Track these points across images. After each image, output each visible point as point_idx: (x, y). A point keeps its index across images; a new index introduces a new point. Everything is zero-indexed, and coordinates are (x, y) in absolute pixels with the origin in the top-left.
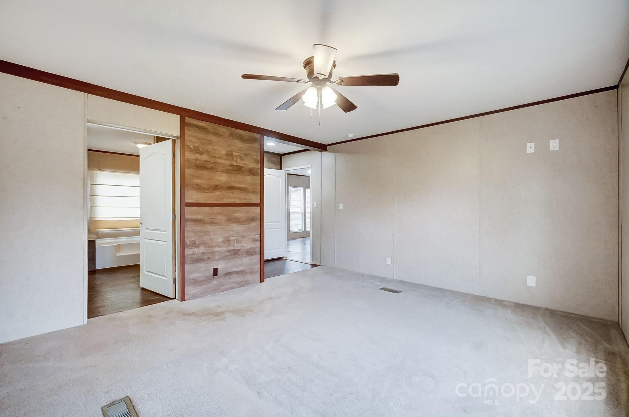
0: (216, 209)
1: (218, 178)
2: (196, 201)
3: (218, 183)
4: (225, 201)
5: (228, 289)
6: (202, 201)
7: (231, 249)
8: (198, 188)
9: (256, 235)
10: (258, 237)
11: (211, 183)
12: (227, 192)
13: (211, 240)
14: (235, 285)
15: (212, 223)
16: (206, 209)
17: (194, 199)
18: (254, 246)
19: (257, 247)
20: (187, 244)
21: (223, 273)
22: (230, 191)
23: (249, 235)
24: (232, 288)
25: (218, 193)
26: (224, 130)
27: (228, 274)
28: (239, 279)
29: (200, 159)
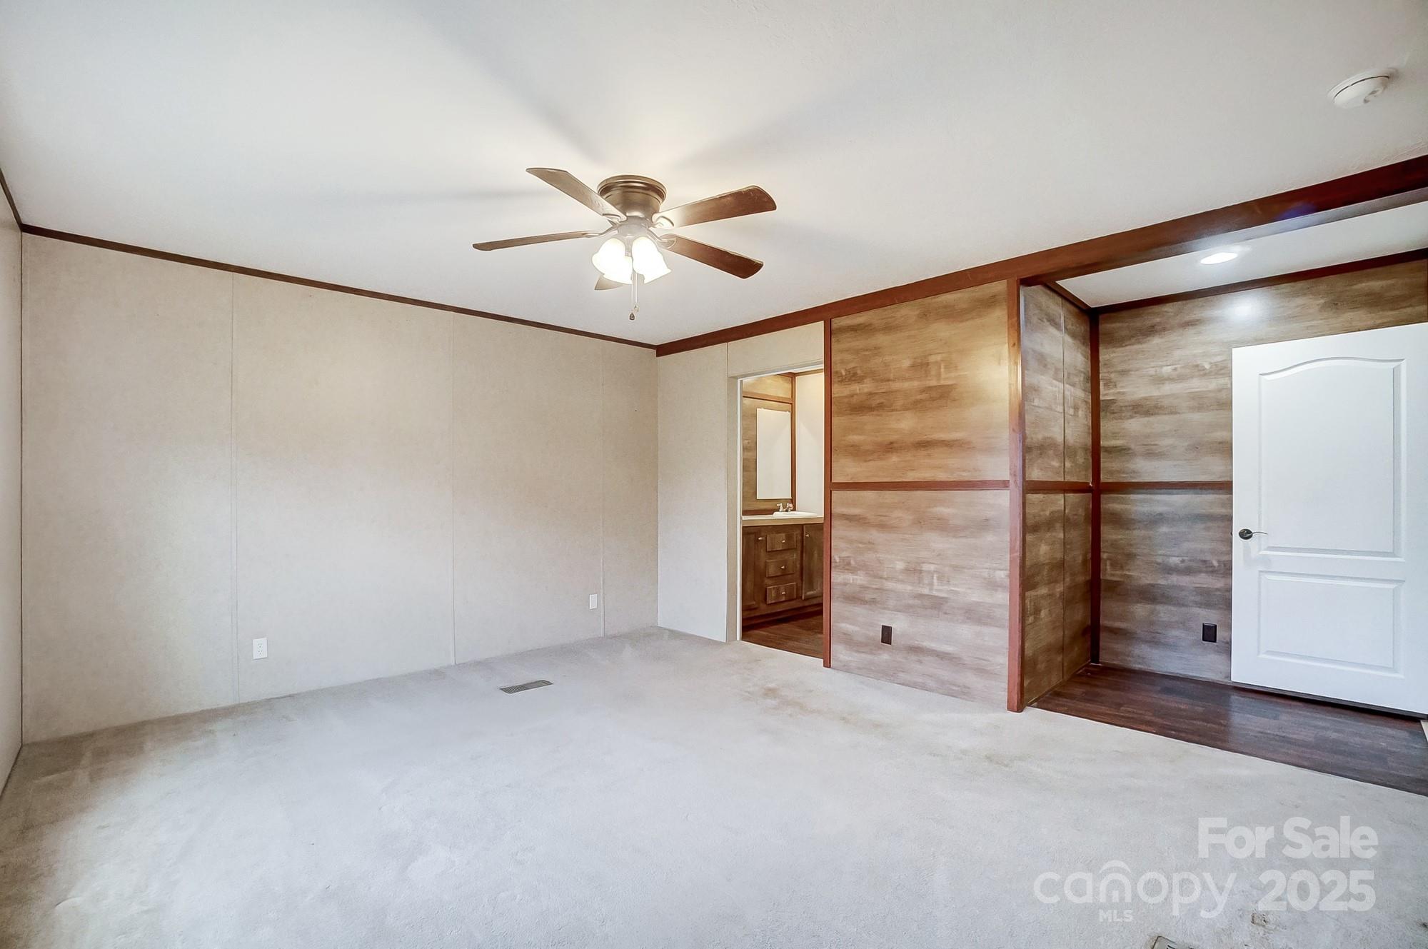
0: (890, 496)
1: (894, 425)
2: (852, 479)
3: (894, 437)
4: (911, 477)
5: (914, 685)
6: (862, 479)
7: (923, 593)
8: (856, 452)
9: (995, 569)
10: (1003, 576)
11: (879, 439)
12: (915, 456)
13: (879, 561)
14: (932, 684)
15: (882, 527)
16: (870, 495)
17: (848, 475)
18: (988, 600)
19: (1000, 606)
20: (836, 562)
21: (903, 643)
22: (923, 452)
23: (972, 567)
24: (924, 687)
25: (894, 459)
26: (907, 311)
27: (916, 650)
28: (945, 673)
29: (858, 391)
